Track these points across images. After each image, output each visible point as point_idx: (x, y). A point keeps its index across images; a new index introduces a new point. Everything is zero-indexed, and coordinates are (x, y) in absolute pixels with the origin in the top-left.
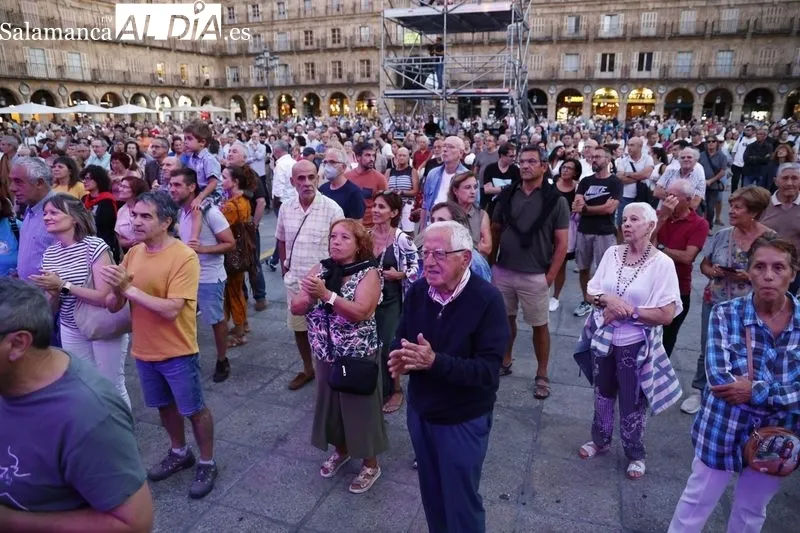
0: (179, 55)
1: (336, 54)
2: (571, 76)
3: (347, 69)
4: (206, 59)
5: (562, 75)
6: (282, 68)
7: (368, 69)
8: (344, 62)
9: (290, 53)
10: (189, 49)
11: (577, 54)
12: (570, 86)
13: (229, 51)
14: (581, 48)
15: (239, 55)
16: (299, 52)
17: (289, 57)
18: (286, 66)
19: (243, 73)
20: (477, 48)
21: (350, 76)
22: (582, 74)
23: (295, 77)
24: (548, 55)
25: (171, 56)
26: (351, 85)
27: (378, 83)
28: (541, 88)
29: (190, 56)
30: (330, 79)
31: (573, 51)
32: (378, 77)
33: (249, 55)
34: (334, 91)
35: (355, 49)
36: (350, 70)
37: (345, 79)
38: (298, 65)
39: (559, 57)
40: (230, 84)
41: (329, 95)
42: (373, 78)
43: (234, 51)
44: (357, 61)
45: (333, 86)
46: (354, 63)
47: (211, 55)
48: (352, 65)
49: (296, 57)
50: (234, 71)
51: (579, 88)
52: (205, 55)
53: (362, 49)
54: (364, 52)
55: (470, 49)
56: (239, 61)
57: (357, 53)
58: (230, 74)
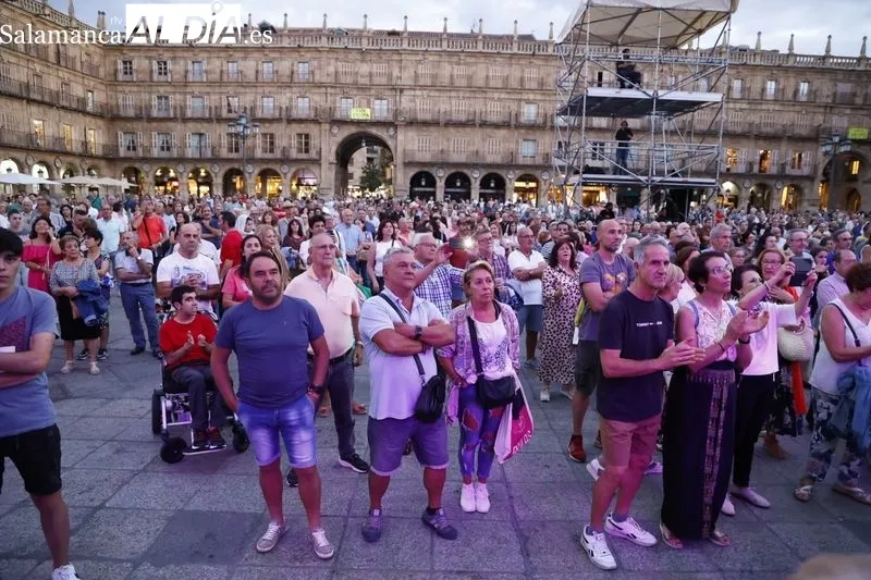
0: (62, 112)
1: (267, 125)
2: (529, 162)
3: (280, 142)
4: (93, 120)
5: (521, 161)
6: (197, 138)
7: (307, 144)
8: (277, 135)
9: (209, 120)
10: (74, 106)
11: (535, 140)
12: (529, 172)
13: (122, 113)
14: (538, 135)
15: (138, 118)
16: (220, 120)
17: (205, 125)
18: (201, 135)
19: (141, 140)
20: (432, 129)
21: (284, 150)
22: (539, 161)
23: (213, 148)
24: (505, 140)
25: (53, 113)
26: (285, 160)
27: (320, 159)
28: (499, 172)
29: (75, 115)
30: (259, 154)
31: (531, 137)
32: (320, 153)
33: (151, 119)
34: (265, 166)
35: (290, 121)
36: (284, 143)
37: (278, 154)
38: (218, 136)
39: (517, 142)
40: (122, 152)
41: (257, 171)
42: (313, 154)
43: (131, 113)
44: (293, 134)
45: (262, 160)
46: (290, 136)
47: (101, 116)
48: (287, 138)
49: (215, 125)
50: (129, 137)
51: (537, 173)
52: (94, 115)
53: (301, 121)
54: (303, 126)
55: (425, 129)
56: (138, 126)
57: (294, 125)
58: (123, 140)
